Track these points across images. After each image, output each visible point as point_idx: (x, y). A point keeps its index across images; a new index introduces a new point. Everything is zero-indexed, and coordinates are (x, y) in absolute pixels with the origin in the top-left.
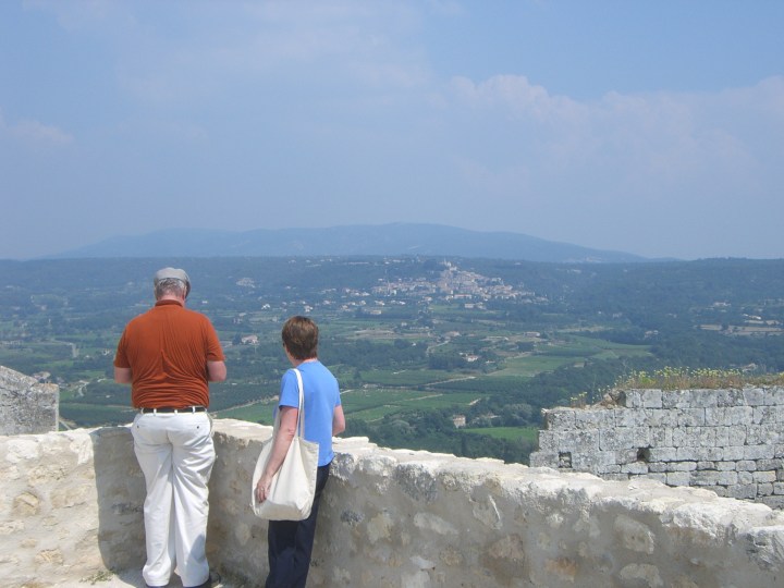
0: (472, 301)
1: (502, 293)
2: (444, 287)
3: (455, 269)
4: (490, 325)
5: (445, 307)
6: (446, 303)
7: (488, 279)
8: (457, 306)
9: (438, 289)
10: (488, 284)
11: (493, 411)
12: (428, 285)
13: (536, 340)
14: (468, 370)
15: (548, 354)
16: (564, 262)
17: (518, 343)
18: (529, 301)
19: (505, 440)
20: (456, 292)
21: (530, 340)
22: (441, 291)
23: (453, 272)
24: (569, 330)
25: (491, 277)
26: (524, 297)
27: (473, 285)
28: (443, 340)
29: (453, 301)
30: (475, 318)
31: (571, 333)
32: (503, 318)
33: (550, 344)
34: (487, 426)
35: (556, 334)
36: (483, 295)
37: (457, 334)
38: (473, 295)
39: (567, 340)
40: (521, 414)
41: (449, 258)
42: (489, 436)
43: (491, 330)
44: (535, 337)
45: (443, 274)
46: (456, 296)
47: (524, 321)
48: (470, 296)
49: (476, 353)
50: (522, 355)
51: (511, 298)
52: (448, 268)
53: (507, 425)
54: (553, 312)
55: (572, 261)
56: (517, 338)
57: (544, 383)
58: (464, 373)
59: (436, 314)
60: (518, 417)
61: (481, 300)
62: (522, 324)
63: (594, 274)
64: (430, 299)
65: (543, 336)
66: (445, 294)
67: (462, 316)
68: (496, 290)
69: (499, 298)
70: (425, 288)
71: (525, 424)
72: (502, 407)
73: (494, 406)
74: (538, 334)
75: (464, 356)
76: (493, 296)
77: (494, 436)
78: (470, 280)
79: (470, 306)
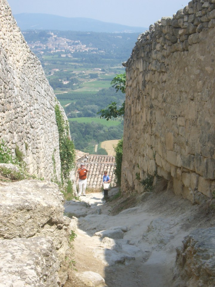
0: (65, 53)
1: (81, 49)
2: (50, 46)
3: (56, 36)
4: (75, 65)
5: (51, 56)
6: (51, 54)
7: (73, 41)
8: (57, 56)
9: (47, 47)
10: (73, 44)
11: (78, 109)
12: (42, 45)
13: (99, 72)
14: (64, 88)
15: (106, 80)
16: (113, 33)
17: (90, 74)
18: (95, 53)
19: (84, 123)
20: (56, 49)
21: (96, 72)
22: (49, 48)
23: (55, 38)
24: (116, 67)
25: (75, 40)
26: (92, 51)
27: (65, 45)
28: (50, 73)
29: (55, 54)
30: (67, 62)
31: (117, 69)
32: (82, 62)
33: (106, 74)
34: (75, 117)
35: (110, 69)
36: (71, 50)
37: (57, 70)
38: (66, 50)
39: (115, 72)
40: (93, 111)
41: (52, 31)
42: (76, 121)
43: (76, 68)
44: (98, 71)
45: (49, 39)
46: (57, 51)
47: (93, 63)
48: (64, 51)
49: (68, 80)
50: (92, 80)
51: (86, 51)
52: (52, 36)
53: (85, 116)
54: (107, 58)
55: (116, 32)
56: (89, 72)
57: (104, 94)
58: (62, 90)
59: (46, 60)
60: (91, 112)
61: (70, 52)
62: (91, 64)
63: (129, 38)
64: (43, 53)
65: (103, 70)
66: (50, 50)
67: (60, 61)
68: (77, 47)
69: (79, 51)
70: (40, 47)
71: (94, 116)
72: (82, 107)
73: (78, 106)
74: (100, 70)
75: (62, 81)
76: (76, 50)
77: (79, 122)
78: (64, 42)
79: (64, 56)
